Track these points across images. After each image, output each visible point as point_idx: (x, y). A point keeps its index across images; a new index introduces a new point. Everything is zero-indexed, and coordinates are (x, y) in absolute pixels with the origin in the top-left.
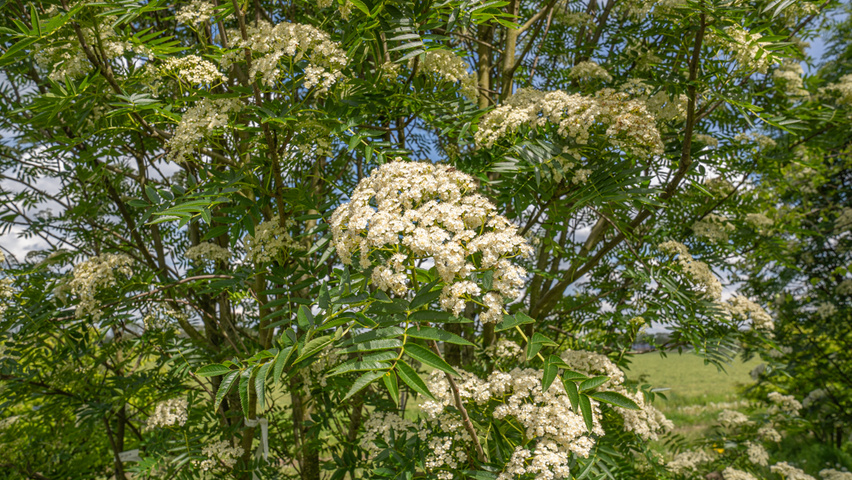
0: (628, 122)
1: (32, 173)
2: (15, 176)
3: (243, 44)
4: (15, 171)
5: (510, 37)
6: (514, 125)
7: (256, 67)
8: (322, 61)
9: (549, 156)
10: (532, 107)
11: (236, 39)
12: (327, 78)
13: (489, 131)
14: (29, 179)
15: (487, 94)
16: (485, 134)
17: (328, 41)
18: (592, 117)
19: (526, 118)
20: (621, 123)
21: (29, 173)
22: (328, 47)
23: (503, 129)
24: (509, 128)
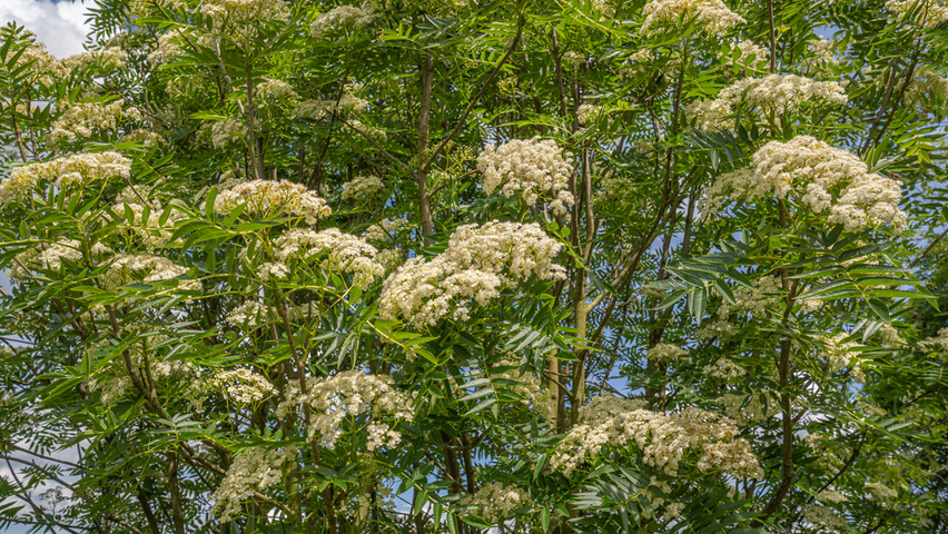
0: (720, 454)
1: (48, 443)
2: (27, 446)
3: (303, 398)
4: (28, 441)
5: (579, 316)
6: (594, 451)
7: (315, 426)
8: (384, 417)
9: (635, 489)
10: (611, 421)
11: (295, 391)
12: (390, 438)
13: (566, 457)
14: (42, 450)
15: (556, 378)
16: (562, 460)
17: (392, 393)
18: (681, 450)
19: (605, 437)
20: (713, 455)
21: (44, 444)
22: (392, 399)
23: (582, 454)
24: (588, 453)
